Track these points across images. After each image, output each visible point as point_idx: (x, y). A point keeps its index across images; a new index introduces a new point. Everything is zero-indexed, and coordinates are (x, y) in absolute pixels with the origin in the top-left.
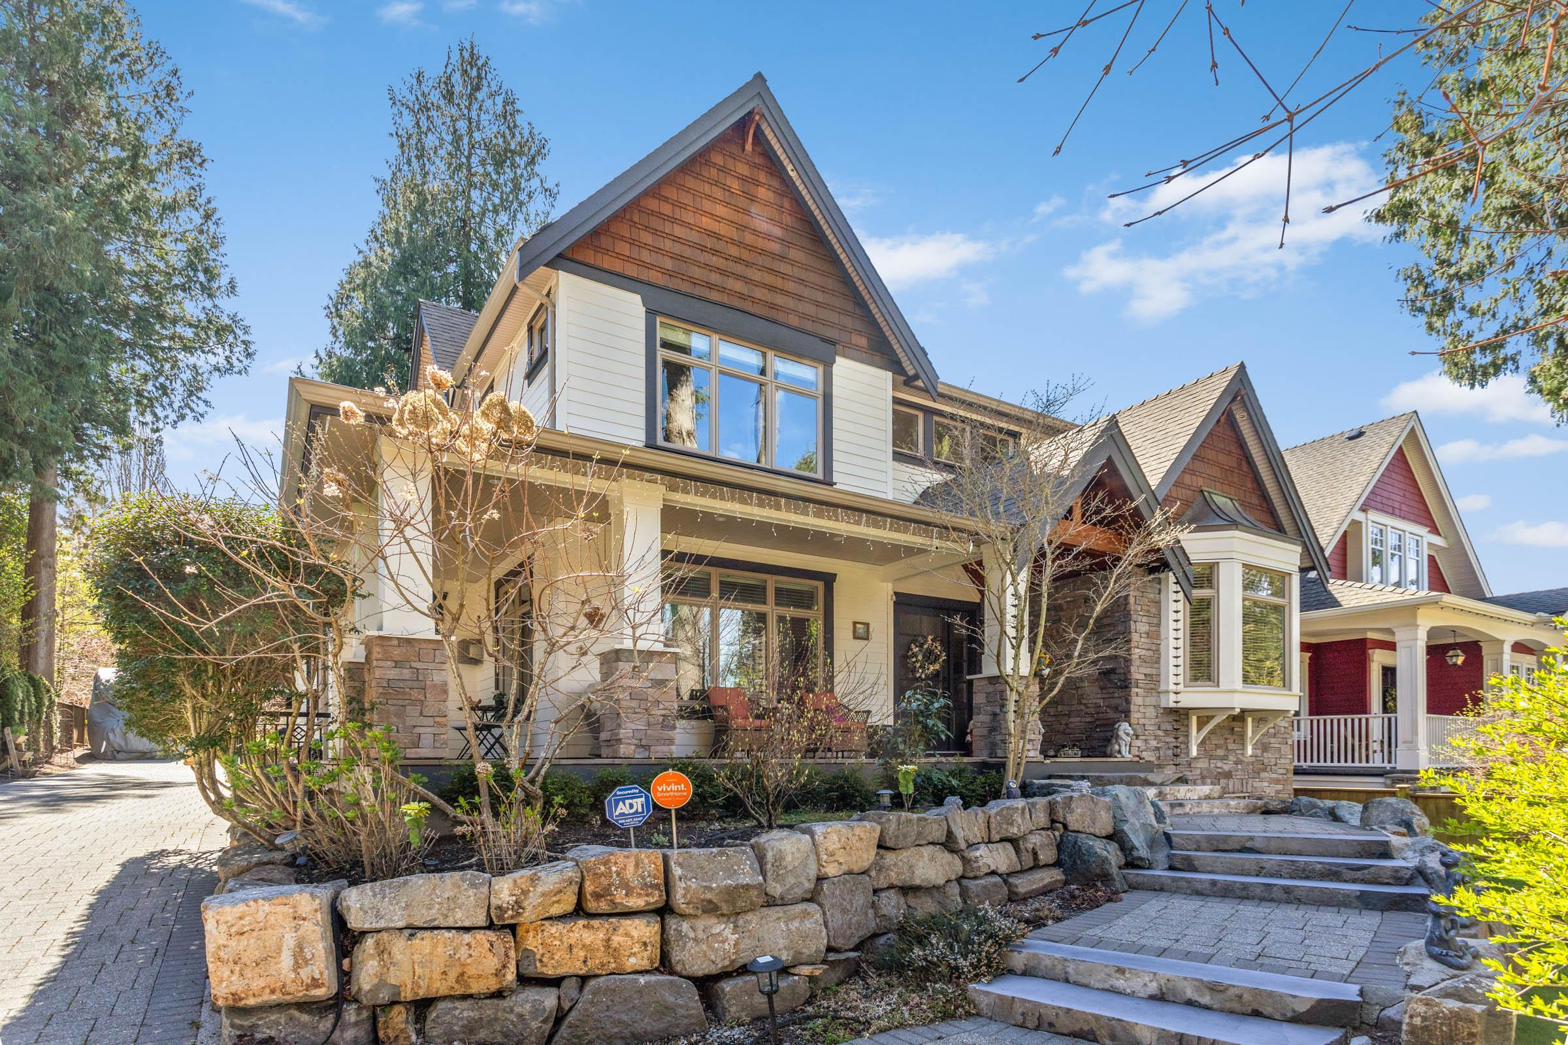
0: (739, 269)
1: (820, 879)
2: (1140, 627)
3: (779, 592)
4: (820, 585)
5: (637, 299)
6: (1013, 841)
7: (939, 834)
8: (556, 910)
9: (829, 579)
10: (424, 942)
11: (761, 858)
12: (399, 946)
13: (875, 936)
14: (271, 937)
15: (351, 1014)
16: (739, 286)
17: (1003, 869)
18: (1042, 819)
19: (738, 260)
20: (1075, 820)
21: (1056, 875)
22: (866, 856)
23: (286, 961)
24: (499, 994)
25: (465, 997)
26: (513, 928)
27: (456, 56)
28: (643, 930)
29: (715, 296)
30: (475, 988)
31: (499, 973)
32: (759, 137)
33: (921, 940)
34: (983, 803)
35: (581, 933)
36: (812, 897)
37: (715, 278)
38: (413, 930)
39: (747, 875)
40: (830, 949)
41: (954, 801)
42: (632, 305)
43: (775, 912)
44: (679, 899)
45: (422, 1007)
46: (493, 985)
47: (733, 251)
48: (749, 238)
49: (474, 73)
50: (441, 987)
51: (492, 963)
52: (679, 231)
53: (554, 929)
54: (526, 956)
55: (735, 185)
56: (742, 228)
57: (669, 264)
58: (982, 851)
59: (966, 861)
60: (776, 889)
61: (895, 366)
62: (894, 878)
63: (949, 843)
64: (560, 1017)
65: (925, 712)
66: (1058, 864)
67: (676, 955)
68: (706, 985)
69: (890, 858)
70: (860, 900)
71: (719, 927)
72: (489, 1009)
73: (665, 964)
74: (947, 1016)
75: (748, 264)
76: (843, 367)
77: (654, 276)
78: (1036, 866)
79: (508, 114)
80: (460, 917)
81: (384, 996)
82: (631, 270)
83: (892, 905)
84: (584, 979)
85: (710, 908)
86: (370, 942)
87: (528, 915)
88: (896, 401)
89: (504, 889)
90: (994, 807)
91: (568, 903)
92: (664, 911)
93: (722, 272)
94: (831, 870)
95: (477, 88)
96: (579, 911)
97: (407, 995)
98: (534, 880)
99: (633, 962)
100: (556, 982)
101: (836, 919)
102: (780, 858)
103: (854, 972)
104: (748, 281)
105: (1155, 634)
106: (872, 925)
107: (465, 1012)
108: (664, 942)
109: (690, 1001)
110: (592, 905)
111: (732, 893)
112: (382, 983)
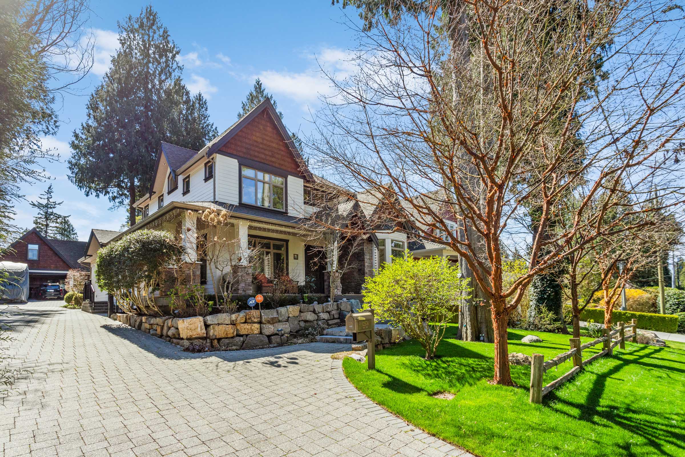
0: (262, 151)
1: (289, 317)
2: (367, 257)
3: (274, 245)
4: (285, 243)
5: (236, 161)
6: (329, 312)
7: (312, 309)
8: (242, 321)
9: (287, 241)
10: (221, 327)
11: (277, 312)
12: (216, 327)
13: (299, 331)
14: (196, 325)
15: (208, 341)
16: (263, 156)
17: (326, 318)
18: (335, 307)
19: (262, 148)
20: (343, 307)
21: (338, 321)
22: (297, 313)
23: (199, 329)
24: (233, 337)
25: (227, 338)
26: (235, 324)
27: (144, 11)
28: (257, 326)
29: (256, 159)
30: (229, 336)
31: (233, 333)
32: (268, 114)
33: (308, 330)
34: (322, 303)
35: (246, 326)
36: (287, 321)
37: (256, 154)
38: (219, 324)
39: (275, 315)
40: (291, 332)
41: (316, 302)
42: (234, 163)
43: (281, 323)
44: (263, 320)
45: (219, 340)
46: (232, 335)
47: (261, 146)
48: (265, 142)
49: (152, 17)
50: (223, 336)
51: (232, 331)
52: (247, 141)
53: (242, 325)
54: (237, 330)
55: (261, 127)
56: (263, 139)
57: (245, 150)
58: (321, 314)
59: (318, 316)
60: (281, 319)
61: (304, 177)
62: (303, 318)
63: (314, 311)
64: (244, 342)
65: (310, 282)
66: (339, 318)
67: (263, 331)
68: (269, 337)
69: (302, 314)
70: (296, 322)
71: (271, 326)
72: (231, 340)
73: (261, 333)
74: (312, 342)
75: (265, 150)
76: (290, 178)
77: (241, 154)
78: (334, 319)
79: (165, 36)
80: (226, 322)
81: (214, 337)
82: (235, 153)
83: (302, 324)
84: (247, 335)
85: (269, 322)
86: (212, 326)
87: (238, 322)
88: (304, 186)
89: (234, 317)
90: (325, 304)
91: (243, 321)
92: (260, 323)
93: (259, 152)
94: (290, 315)
95: (153, 24)
96: (245, 322)
97: (218, 337)
98: (239, 315)
99: (256, 332)
100: (242, 336)
101: (292, 326)
102: (281, 312)
103: (295, 337)
104: (265, 154)
105: (371, 259)
106: (299, 328)
107: (227, 341)
108: (261, 329)
109: (266, 339)
110: (248, 321)
111: (273, 319)
112: (214, 335)
